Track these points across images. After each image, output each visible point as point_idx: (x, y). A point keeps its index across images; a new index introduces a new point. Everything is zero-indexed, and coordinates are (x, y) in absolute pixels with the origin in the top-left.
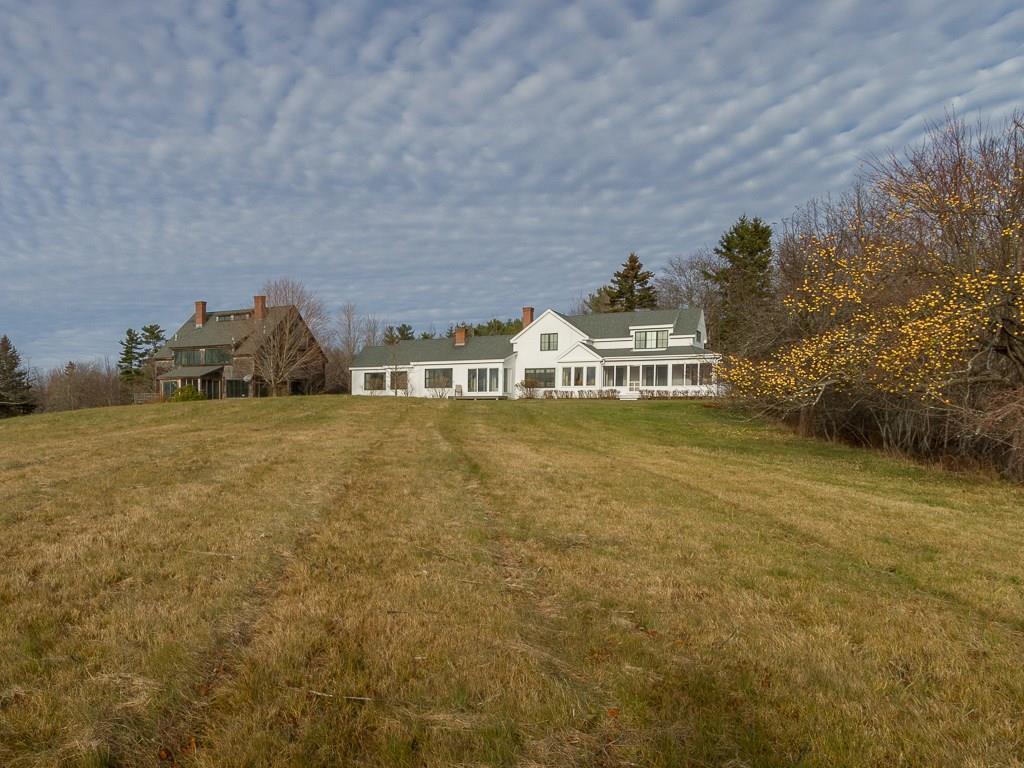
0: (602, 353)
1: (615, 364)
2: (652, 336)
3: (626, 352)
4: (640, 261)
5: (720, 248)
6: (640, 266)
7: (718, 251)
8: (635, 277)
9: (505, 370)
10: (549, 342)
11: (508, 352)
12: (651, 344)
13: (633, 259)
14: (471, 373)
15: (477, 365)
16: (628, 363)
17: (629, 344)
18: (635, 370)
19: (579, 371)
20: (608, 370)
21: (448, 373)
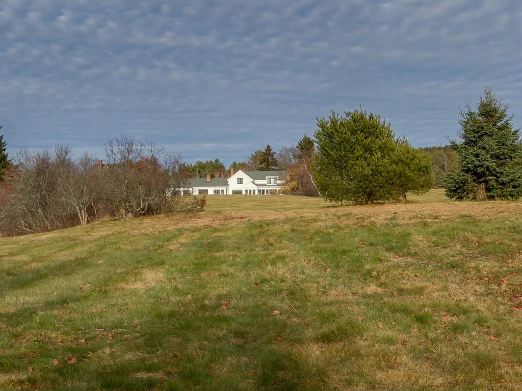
0: (257, 185)
1: (261, 189)
2: (272, 180)
3: (265, 185)
4: (271, 147)
5: (298, 146)
6: (271, 150)
7: (297, 147)
8: (269, 154)
9: (226, 190)
10: (240, 181)
11: (226, 184)
12: (272, 183)
13: (269, 147)
14: (215, 191)
15: (217, 188)
16: (265, 188)
17: (265, 182)
18: (267, 191)
19: (250, 191)
20: (259, 191)
21: (206, 191)
